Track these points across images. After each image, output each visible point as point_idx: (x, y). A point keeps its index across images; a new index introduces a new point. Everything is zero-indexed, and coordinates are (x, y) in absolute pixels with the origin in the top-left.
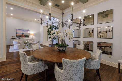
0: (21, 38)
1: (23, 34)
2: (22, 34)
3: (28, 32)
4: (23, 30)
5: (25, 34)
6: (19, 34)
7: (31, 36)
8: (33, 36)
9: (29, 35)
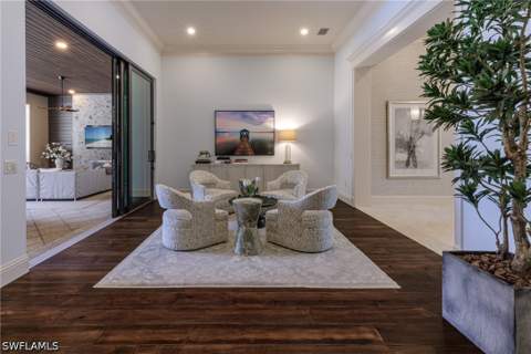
0: (233, 158)
1: (244, 134)
2: (237, 137)
3: (270, 124)
4: (244, 114)
5: (251, 136)
6: (227, 138)
7: (280, 148)
8: (294, 148)
9: (273, 142)
